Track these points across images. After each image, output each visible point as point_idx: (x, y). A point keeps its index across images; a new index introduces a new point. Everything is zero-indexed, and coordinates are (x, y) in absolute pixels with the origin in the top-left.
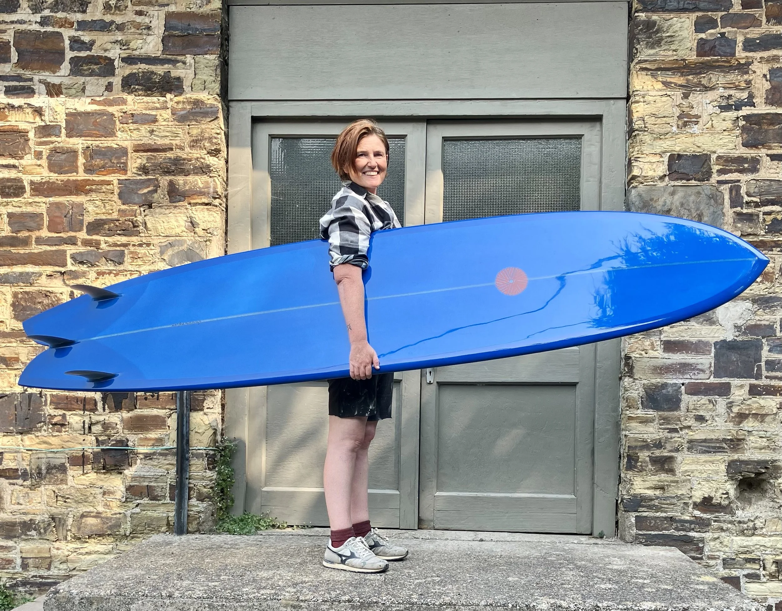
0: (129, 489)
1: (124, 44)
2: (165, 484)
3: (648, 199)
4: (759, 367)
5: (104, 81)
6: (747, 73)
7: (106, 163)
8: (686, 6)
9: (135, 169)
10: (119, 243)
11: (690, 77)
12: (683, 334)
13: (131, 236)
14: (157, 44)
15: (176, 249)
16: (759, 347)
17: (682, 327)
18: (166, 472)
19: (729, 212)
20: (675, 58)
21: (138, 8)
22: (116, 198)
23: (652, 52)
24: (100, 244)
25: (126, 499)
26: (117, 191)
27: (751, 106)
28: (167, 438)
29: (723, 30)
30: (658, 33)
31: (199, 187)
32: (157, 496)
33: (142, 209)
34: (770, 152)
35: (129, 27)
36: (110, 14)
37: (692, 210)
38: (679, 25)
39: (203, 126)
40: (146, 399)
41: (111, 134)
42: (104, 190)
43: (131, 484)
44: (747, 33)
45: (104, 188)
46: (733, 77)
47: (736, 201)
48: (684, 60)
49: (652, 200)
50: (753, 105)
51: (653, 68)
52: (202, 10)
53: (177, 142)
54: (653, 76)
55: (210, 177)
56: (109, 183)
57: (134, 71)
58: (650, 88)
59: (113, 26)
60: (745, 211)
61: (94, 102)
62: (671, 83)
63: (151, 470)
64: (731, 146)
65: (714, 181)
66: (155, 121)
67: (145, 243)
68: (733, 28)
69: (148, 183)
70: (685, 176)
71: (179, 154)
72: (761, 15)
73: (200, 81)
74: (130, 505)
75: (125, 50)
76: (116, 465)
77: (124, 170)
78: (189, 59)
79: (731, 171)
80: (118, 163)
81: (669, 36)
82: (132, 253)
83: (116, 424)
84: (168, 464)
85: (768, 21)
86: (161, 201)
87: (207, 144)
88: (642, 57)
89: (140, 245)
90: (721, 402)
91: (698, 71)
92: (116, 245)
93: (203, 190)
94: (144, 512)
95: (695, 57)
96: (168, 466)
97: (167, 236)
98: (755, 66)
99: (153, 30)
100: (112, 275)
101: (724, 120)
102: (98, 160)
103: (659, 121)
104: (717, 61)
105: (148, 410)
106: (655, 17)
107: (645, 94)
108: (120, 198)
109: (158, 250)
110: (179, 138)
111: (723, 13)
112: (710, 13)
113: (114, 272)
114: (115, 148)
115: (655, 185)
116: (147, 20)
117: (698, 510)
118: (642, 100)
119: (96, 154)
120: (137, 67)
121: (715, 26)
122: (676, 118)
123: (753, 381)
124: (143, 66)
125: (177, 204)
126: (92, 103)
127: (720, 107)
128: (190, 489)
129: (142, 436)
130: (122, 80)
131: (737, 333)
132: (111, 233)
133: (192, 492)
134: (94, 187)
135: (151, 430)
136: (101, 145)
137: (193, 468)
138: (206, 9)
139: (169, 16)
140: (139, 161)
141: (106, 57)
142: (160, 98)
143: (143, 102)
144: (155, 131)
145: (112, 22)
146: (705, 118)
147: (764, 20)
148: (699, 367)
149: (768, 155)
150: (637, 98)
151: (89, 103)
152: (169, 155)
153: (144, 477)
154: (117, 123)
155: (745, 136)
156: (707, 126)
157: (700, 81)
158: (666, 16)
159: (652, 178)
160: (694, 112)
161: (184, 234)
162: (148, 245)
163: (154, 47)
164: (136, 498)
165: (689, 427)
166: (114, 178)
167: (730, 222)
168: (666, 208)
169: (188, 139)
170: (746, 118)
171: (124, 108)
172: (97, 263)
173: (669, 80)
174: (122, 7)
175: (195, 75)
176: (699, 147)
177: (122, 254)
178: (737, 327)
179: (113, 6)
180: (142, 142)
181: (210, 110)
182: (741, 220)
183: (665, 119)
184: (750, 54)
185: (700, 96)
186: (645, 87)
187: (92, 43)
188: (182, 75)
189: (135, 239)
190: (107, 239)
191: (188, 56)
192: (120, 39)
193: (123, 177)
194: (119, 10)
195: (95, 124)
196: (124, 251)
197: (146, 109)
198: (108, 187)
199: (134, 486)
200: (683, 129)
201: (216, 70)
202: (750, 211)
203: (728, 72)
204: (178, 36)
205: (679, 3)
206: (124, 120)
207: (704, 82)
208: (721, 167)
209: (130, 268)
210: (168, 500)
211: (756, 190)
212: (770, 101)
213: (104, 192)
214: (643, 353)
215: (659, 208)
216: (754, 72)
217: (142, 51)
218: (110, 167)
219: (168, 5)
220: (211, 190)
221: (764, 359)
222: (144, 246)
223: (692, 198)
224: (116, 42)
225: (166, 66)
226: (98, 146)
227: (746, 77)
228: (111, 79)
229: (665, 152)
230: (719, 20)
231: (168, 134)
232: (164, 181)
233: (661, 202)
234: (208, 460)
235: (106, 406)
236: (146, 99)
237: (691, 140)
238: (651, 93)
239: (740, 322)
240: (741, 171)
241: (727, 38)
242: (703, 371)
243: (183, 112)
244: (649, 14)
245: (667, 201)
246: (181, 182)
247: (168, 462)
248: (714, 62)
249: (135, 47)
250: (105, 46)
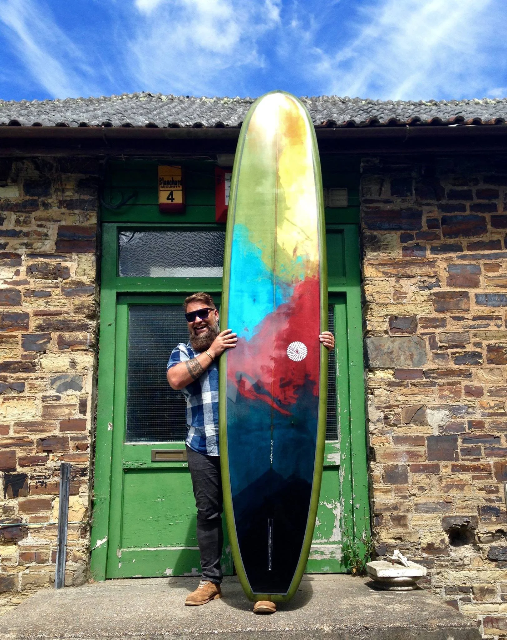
0: (22, 555)
1: (27, 245)
2: (49, 551)
3: (378, 345)
4: (457, 453)
5: (14, 269)
6: (434, 267)
7: (14, 324)
8: (394, 227)
9: (34, 328)
10: (21, 377)
11: (399, 269)
12: (406, 432)
13: (29, 372)
14: (51, 245)
15: (62, 381)
16: (456, 440)
17: (405, 427)
18: (50, 541)
19: (430, 353)
20: (389, 257)
21: (39, 223)
22: (19, 347)
23: (375, 254)
24: (7, 379)
25: (19, 563)
26: (20, 342)
27: (438, 287)
28: (51, 516)
29: (418, 241)
30: (378, 243)
31: (80, 339)
32: (43, 560)
33: (38, 354)
34: (452, 315)
35: (32, 235)
36: (20, 226)
37: (407, 352)
38: (390, 238)
39: (84, 299)
40: (37, 488)
41: (19, 304)
42: (12, 341)
43: (23, 552)
44: (432, 243)
45: (11, 340)
46: (426, 269)
47: (433, 346)
48: (395, 259)
49: (380, 345)
50: (439, 286)
51: (376, 263)
52: (83, 224)
53: (65, 309)
54: (376, 268)
55: (88, 332)
56: (15, 337)
57: (35, 263)
58: (375, 275)
59: (22, 234)
60: (439, 352)
61: (5, 282)
62: (388, 273)
63: (39, 541)
64: (428, 311)
65: (419, 333)
66: (49, 295)
67: (40, 378)
68: (424, 240)
69: (44, 337)
70: (401, 330)
71: (66, 317)
72: (440, 233)
73: (81, 270)
74: (21, 567)
75: (29, 249)
76: (12, 538)
77: (26, 328)
78: (74, 256)
79: (428, 327)
80: (22, 323)
81: (385, 245)
82: (30, 384)
83: (14, 508)
84: (51, 535)
85: (444, 236)
86: (53, 349)
87: (86, 311)
88: (369, 257)
89: (37, 379)
90: (434, 478)
91: (404, 266)
92: (18, 379)
93: (83, 341)
94: (32, 573)
95: (401, 257)
96: (51, 537)
97: (56, 372)
98: (439, 263)
99: (50, 236)
100: (15, 400)
101: (422, 296)
102: (8, 321)
103: (382, 296)
104: (415, 260)
105: (38, 496)
106: (375, 233)
107: (372, 280)
108: (23, 347)
109: (50, 381)
110: (66, 307)
111: (417, 231)
112: (408, 231)
113: (17, 398)
114: (21, 313)
115: (381, 336)
116: (45, 230)
117: (425, 553)
118: (370, 283)
119: (6, 317)
120: (37, 260)
121: (412, 239)
122: (392, 294)
123: (454, 463)
124: (42, 259)
125: (64, 350)
126: (5, 284)
127: (420, 287)
128: (67, 553)
129: (32, 515)
130: (27, 269)
131: (441, 431)
132: (16, 371)
133: (69, 555)
134: (4, 340)
135: (40, 510)
136: (10, 311)
137: (69, 538)
138: (86, 224)
139: (61, 228)
140: (37, 322)
141: (15, 253)
142: (53, 280)
143: (41, 283)
144: (49, 302)
145: (21, 231)
146: (410, 294)
147: (442, 236)
148: (419, 453)
149: (451, 317)
150: (367, 282)
151: (2, 284)
152: (58, 317)
153: (33, 546)
154: (23, 296)
155: (436, 305)
156: (412, 299)
157: (406, 272)
158: (383, 233)
159: (380, 331)
160: (403, 290)
161: (69, 371)
162: (42, 378)
163: (50, 247)
164: (27, 562)
165: (414, 495)
166: (19, 333)
167: (430, 359)
168: (389, 351)
169: (73, 307)
170: (435, 294)
171: (27, 287)
172: (4, 392)
173: (386, 271)
174: (28, 222)
175: (78, 265)
176: (408, 312)
177: (23, 385)
178: (441, 427)
179: (22, 221)
180: (40, 309)
181: (88, 288)
182: (438, 358)
183: (386, 295)
184: (436, 256)
185: (407, 281)
186: (372, 275)
187: (6, 244)
188: (69, 266)
189: (33, 375)
190: (12, 375)
191: (73, 253)
192: (26, 242)
193: (26, 333)
194: (26, 224)
195: (7, 298)
196: (24, 383)
197: (43, 287)
198: (14, 340)
199: (25, 553)
200: (397, 301)
201: (93, 263)
202: (442, 352)
203: (423, 266)
204: (66, 241)
205: (389, 225)
206: (27, 295)
207: (409, 272)
208: (422, 324)
209: (28, 395)
210: (50, 563)
211: (446, 339)
212: (449, 285)
213: (11, 343)
214: (381, 444)
215: (385, 350)
216: (439, 267)
217: (42, 250)
218: (16, 326)
219: (60, 221)
220: (88, 341)
221: (459, 448)
222: (40, 379)
223: (405, 344)
224: (23, 244)
225: (58, 260)
226: (8, 312)
227: (433, 269)
228: (19, 268)
229: (387, 316)
230: (415, 235)
231: (58, 304)
232: (55, 335)
233: (386, 347)
234: (81, 531)
235: (7, 494)
236: (43, 281)
237: (403, 308)
238: (376, 279)
239: (442, 424)
240: (435, 327)
241: (420, 246)
242: (421, 456)
243: (69, 290)
244: (372, 231)
245: (390, 346)
246: (67, 336)
247: (51, 534)
248: (414, 260)
249: (36, 247)
250: (15, 246)
